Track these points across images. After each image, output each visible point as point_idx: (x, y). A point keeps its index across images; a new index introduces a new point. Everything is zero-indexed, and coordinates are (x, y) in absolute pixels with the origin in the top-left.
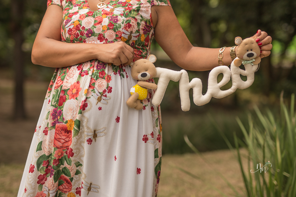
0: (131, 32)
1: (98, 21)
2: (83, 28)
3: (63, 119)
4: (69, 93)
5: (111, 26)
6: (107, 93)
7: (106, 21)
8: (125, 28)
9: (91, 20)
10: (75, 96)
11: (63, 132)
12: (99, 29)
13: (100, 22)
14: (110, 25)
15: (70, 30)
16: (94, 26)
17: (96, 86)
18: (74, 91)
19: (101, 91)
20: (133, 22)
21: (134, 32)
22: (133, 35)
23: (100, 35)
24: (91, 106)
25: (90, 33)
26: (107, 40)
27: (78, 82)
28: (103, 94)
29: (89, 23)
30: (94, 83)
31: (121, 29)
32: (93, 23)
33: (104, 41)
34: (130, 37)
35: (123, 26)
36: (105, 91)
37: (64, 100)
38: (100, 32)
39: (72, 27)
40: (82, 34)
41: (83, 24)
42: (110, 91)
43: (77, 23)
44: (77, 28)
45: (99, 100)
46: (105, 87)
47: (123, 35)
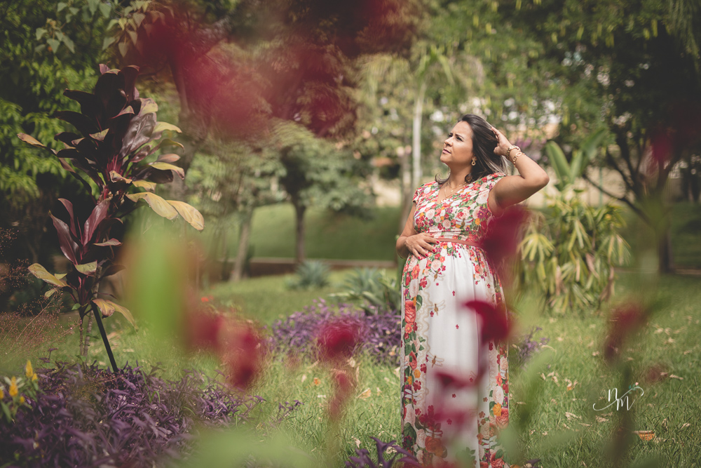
0: (464, 219)
1: (438, 212)
2: (427, 218)
3: (410, 296)
4: (412, 274)
5: (447, 217)
6: (441, 271)
7: (443, 213)
8: (458, 216)
9: (433, 211)
10: (416, 276)
11: (410, 308)
12: (438, 219)
13: (439, 214)
14: (446, 215)
15: (417, 220)
16: (434, 217)
17: (432, 266)
18: (416, 272)
19: (437, 270)
20: (465, 211)
21: (466, 218)
22: (465, 221)
23: (439, 224)
24: (430, 284)
25: (432, 223)
26: (444, 228)
27: (418, 265)
28: (438, 272)
29: (431, 214)
30: (430, 264)
31: (454, 218)
32: (434, 215)
33: (443, 230)
34: (463, 224)
35: (456, 215)
36: (439, 269)
37: (410, 281)
38: (439, 222)
39: (418, 217)
40: (426, 223)
41: (427, 216)
42: (444, 269)
43: (423, 214)
44: (422, 219)
45: (436, 277)
46: (439, 267)
47: (457, 223)
